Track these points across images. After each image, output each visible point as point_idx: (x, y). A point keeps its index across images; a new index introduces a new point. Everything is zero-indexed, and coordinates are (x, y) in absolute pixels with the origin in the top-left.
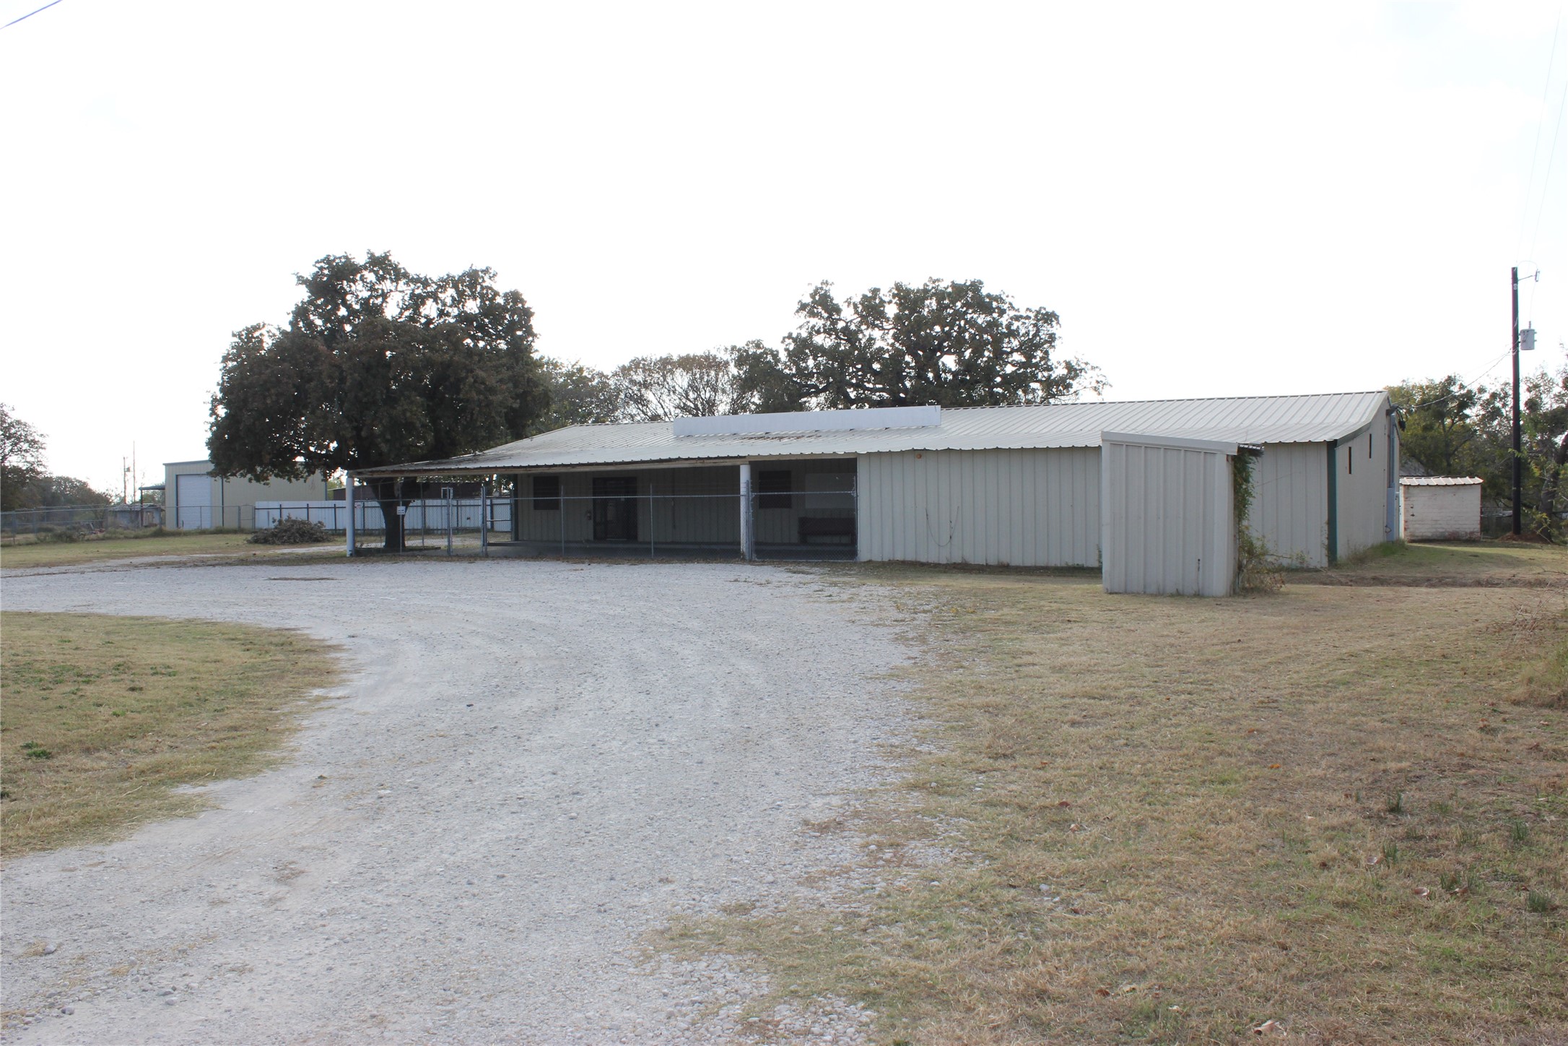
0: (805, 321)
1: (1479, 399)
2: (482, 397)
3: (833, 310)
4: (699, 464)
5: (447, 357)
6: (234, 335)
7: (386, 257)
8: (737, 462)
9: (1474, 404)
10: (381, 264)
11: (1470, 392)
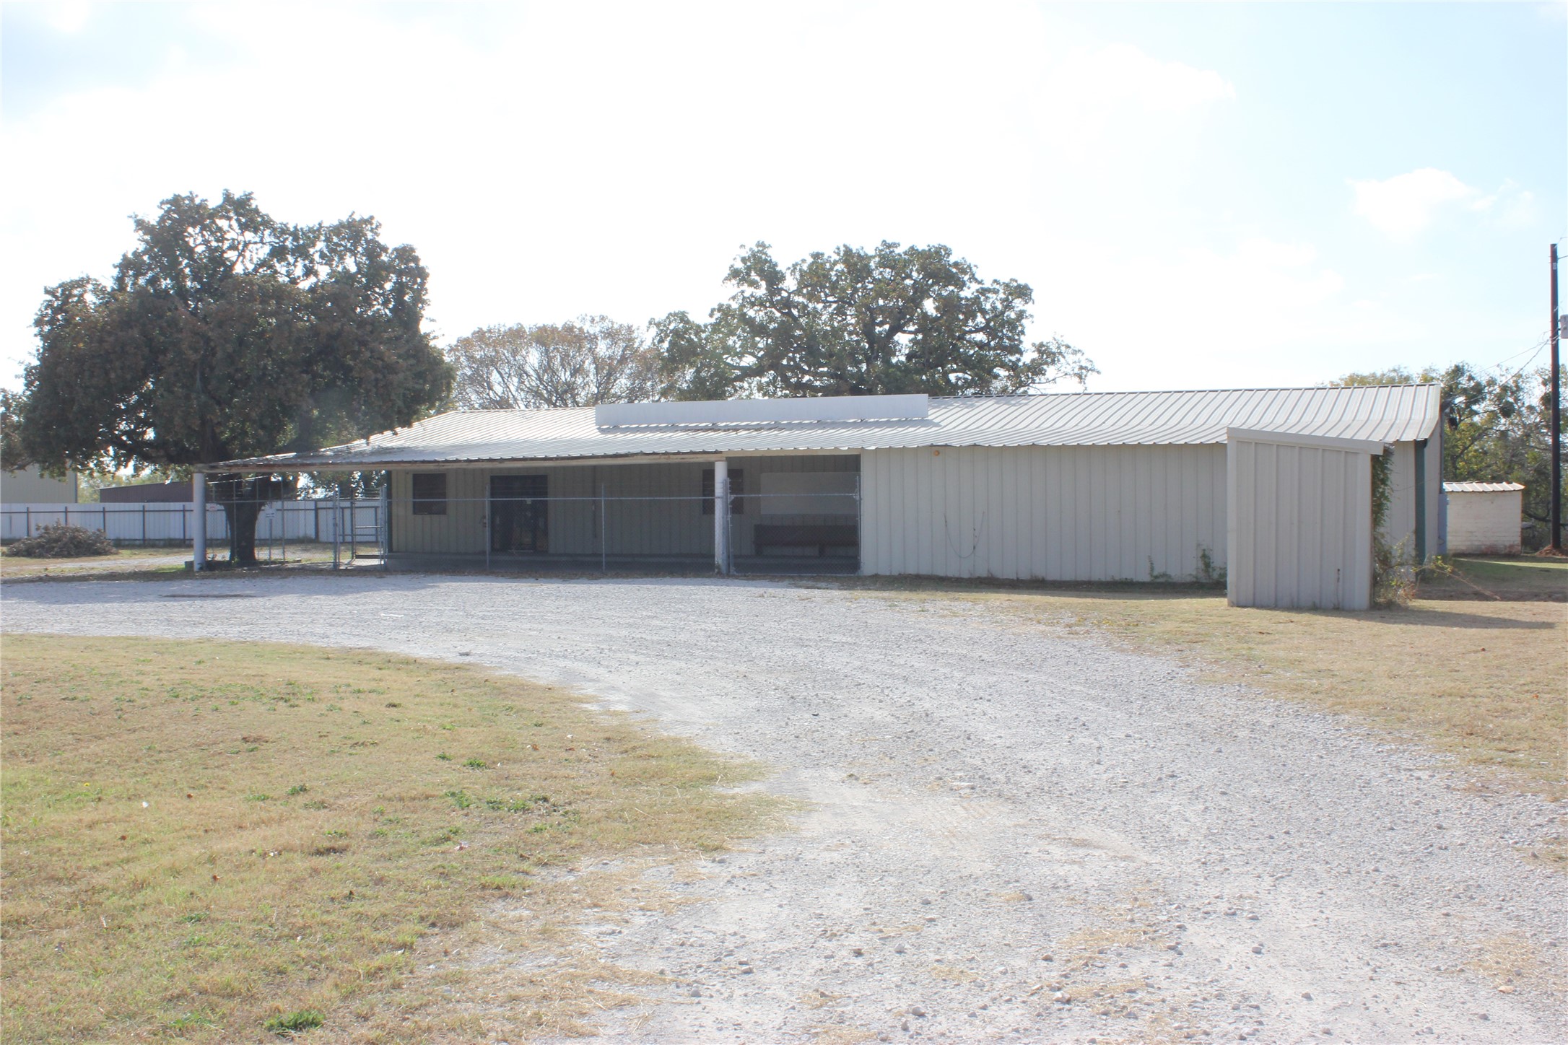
0: (739, 290)
1: (1490, 393)
2: (380, 376)
3: (773, 278)
4: (663, 460)
5: (337, 325)
6: (47, 292)
7: (247, 198)
8: (711, 458)
9: (1484, 399)
10: (242, 209)
11: (1478, 384)
